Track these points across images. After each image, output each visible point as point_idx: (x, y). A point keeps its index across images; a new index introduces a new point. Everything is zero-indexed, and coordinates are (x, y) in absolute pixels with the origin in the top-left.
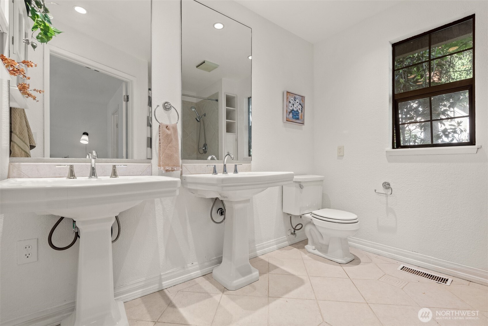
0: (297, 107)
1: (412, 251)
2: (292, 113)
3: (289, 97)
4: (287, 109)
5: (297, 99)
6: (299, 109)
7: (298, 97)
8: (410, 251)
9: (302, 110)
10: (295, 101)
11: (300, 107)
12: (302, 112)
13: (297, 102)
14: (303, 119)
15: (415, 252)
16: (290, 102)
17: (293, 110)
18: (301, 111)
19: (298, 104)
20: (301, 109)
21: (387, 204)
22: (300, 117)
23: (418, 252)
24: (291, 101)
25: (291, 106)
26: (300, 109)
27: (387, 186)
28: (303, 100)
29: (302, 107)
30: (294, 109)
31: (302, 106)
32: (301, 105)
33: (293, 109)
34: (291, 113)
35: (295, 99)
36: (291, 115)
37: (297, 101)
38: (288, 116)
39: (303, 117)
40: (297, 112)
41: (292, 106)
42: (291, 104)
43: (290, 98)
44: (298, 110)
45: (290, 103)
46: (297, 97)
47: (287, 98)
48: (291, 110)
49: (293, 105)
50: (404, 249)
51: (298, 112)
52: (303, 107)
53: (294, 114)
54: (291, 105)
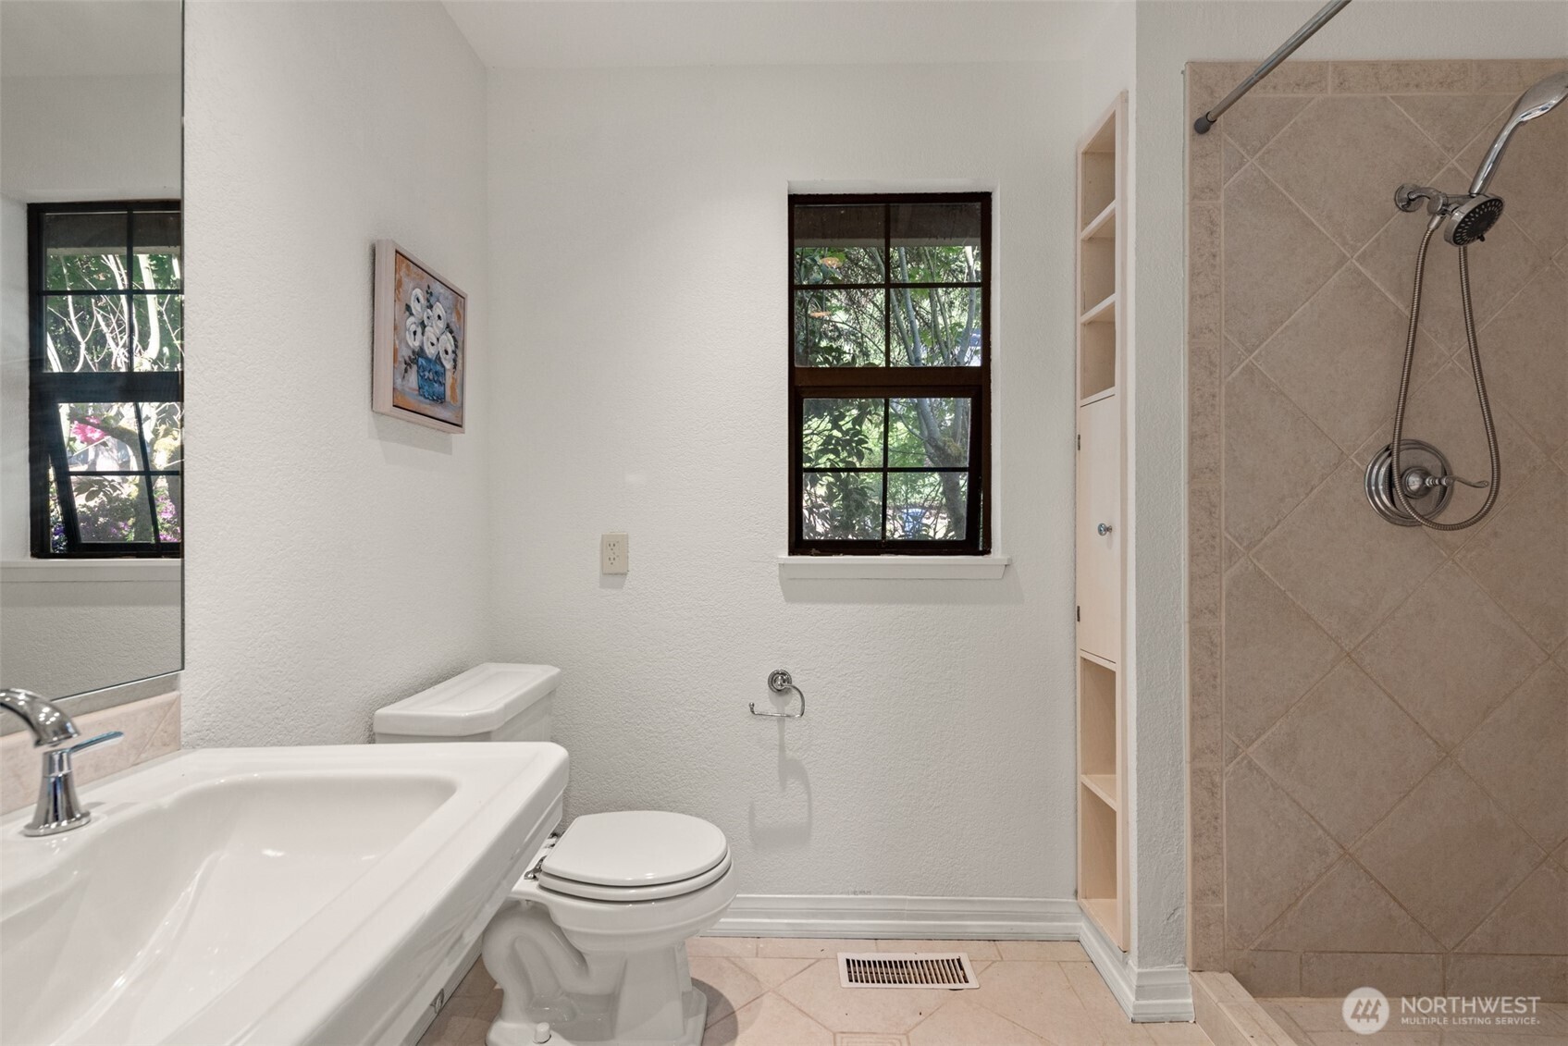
0: (435, 341)
1: (855, 893)
2: (419, 368)
3: (408, 284)
4: (397, 342)
5: (438, 301)
6: (446, 352)
7: (442, 291)
8: (848, 893)
9: (455, 361)
10: (431, 307)
11: (448, 343)
12: (455, 367)
13: (439, 317)
14: (459, 404)
15: (862, 892)
16: (408, 308)
17: (420, 353)
18: (452, 362)
19: (441, 324)
20: (451, 355)
21: (782, 748)
22: (448, 393)
23: (869, 893)
24: (416, 307)
25: (415, 333)
26: (450, 352)
27: (780, 683)
28: (458, 313)
29: (456, 346)
30: (426, 348)
31: (457, 337)
32: (451, 332)
33: (422, 348)
34: (415, 367)
35: (428, 301)
36: (413, 378)
37: (439, 309)
38: (399, 381)
39: (458, 391)
40: (439, 368)
41: (419, 331)
42: (412, 319)
43: (411, 285)
44: (442, 355)
45: (411, 314)
46: (437, 288)
47: (399, 285)
48: (414, 352)
49: (423, 325)
50: (831, 894)
51: (443, 366)
52: (460, 344)
53: (427, 373)
54: (413, 328)
